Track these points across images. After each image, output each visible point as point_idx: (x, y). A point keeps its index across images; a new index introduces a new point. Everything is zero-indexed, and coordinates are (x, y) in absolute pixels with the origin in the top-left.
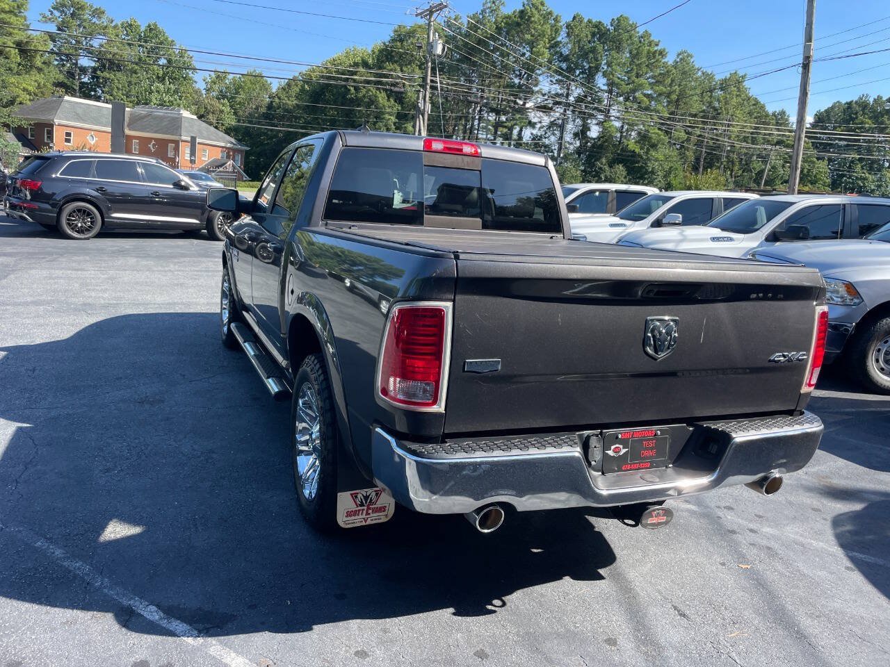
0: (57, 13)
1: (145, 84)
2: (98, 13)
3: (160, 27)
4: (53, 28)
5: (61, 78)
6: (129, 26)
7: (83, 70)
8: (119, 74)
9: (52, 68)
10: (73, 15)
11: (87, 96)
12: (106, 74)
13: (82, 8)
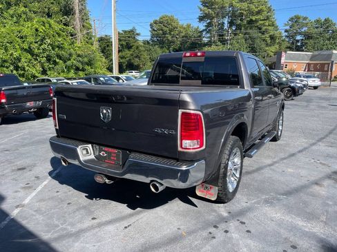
0: (290, 22)
1: (322, 43)
2: (305, 19)
3: (330, 19)
4: (288, 28)
5: (289, 45)
6: (318, 21)
7: (298, 41)
8: (311, 40)
9: (285, 42)
10: (296, 22)
11: (298, 50)
12: (306, 41)
13: (299, 18)
